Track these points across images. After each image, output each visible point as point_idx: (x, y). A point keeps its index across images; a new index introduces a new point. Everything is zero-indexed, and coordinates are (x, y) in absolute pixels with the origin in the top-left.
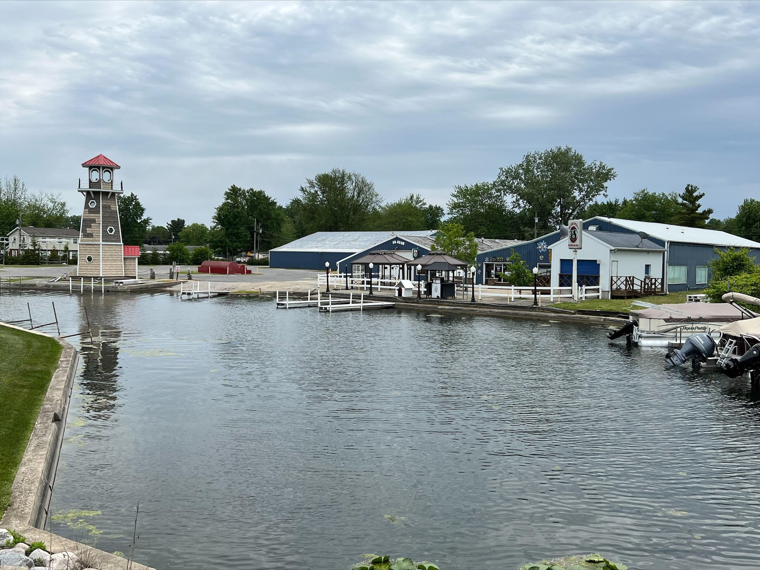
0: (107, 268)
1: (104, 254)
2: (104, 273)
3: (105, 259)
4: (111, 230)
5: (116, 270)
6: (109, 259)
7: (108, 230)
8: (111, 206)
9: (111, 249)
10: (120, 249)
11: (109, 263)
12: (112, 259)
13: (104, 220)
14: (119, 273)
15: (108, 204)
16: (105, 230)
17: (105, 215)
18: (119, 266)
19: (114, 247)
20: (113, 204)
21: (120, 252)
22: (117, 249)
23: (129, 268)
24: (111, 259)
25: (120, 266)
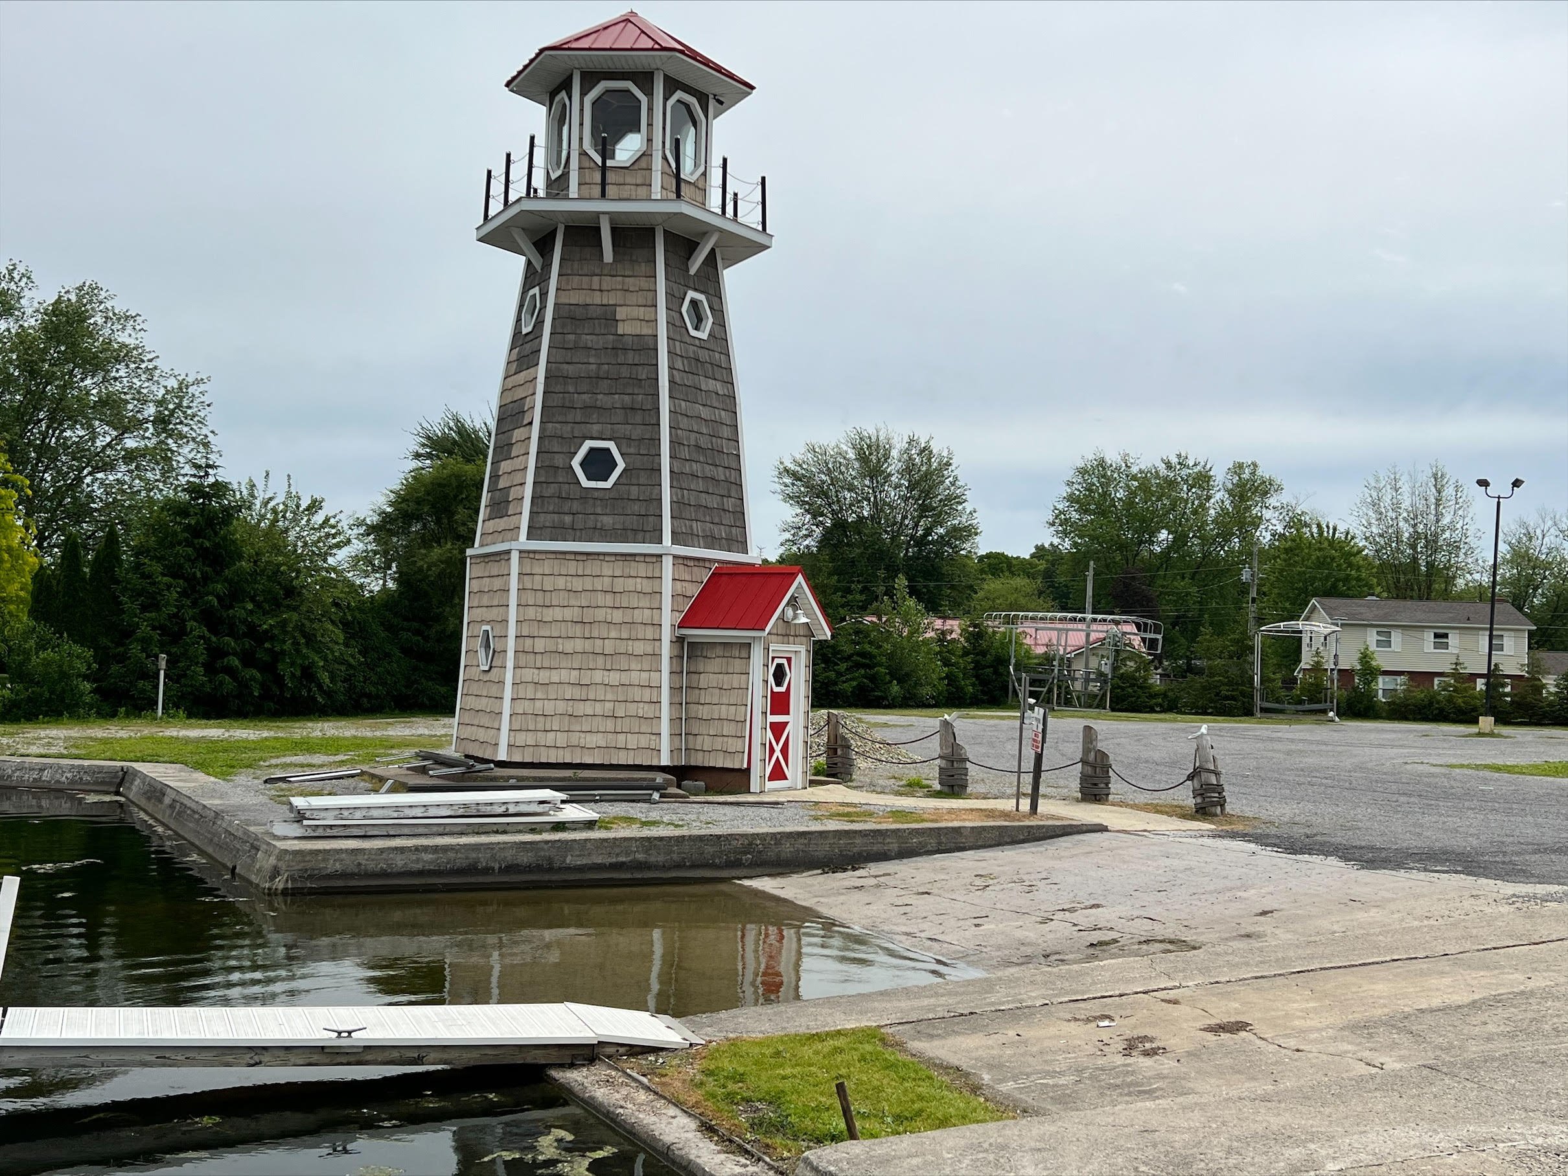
0: (549, 708)
1: (531, 613)
2: (521, 739)
3: (540, 645)
4: (598, 464)
5: (610, 725)
6: (569, 646)
7: (576, 463)
8: (621, 313)
9: (588, 583)
10: (647, 586)
11: (564, 675)
12: (588, 645)
13: (556, 400)
14: (632, 741)
15: (597, 299)
16: (559, 461)
17: (570, 370)
18: (637, 694)
19: (607, 569)
20: (632, 298)
21: (644, 602)
22: (630, 584)
23: (716, 712)
24: (579, 645)
25: (647, 695)
